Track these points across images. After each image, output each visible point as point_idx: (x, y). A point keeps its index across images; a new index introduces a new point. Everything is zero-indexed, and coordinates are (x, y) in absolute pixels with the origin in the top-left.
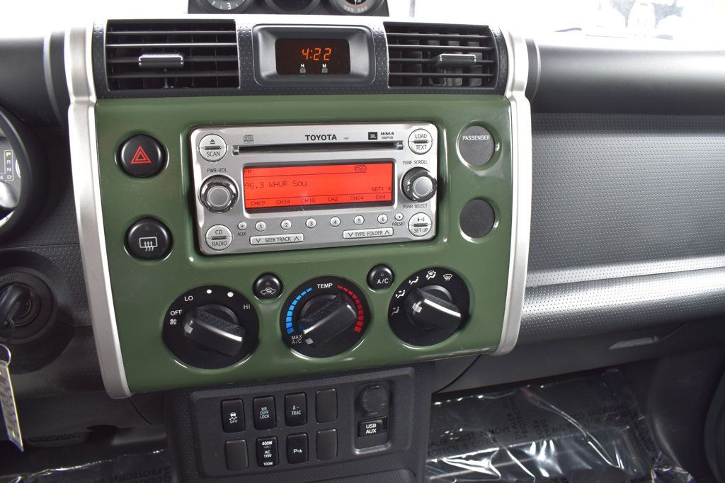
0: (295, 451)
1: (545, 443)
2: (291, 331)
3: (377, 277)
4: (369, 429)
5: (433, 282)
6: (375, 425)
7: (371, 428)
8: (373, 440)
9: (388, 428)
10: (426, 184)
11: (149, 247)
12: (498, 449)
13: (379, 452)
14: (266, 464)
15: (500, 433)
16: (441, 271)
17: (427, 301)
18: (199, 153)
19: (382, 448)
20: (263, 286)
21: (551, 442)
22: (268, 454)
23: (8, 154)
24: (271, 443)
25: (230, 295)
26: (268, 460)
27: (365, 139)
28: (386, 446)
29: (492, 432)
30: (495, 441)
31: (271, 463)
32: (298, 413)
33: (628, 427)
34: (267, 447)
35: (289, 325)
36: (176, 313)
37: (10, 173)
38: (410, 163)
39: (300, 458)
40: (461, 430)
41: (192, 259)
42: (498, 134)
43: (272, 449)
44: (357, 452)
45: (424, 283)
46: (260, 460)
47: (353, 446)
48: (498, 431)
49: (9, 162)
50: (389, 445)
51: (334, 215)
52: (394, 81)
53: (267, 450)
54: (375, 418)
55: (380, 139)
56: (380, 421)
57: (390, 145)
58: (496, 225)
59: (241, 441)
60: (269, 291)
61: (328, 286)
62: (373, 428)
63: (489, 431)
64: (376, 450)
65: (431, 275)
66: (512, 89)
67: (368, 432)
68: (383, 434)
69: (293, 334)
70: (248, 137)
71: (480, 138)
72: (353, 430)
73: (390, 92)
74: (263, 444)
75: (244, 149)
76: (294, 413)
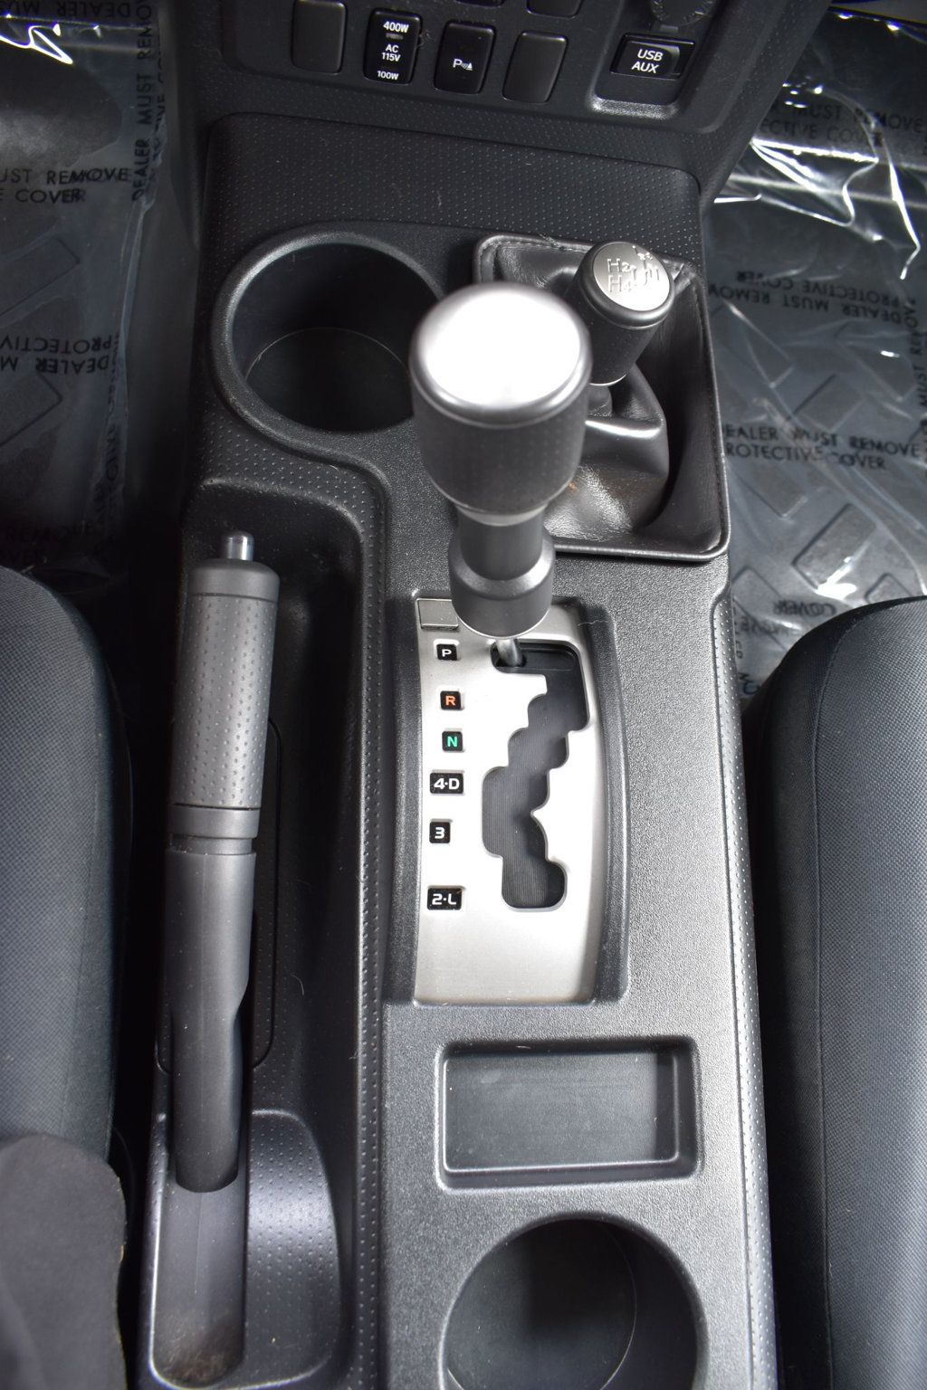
0: (457, 62)
4: (641, 61)
6: (659, 56)
7: (648, 60)
8: (640, 90)
9: (687, 68)
12: (876, 160)
13: (644, 119)
14: (382, 74)
15: (898, 127)
19: (654, 113)
22: (392, 54)
24: (404, 28)
26: (390, 66)
28: (665, 111)
29: (882, 120)
30: (878, 142)
31: (395, 76)
34: (393, 36)
39: (462, 82)
40: (818, 91)
43: (405, 43)
44: (598, 105)
46: (373, 62)
47: (592, 89)
48: (896, 121)
50: (673, 109)
53: (393, 42)
54: (666, 39)
56: (675, 50)
59: (333, 4)
62: (652, 61)
63: (877, 115)
64: (639, 114)
67: (637, 66)
68: (670, 80)
72: (606, 51)
74: (387, 25)
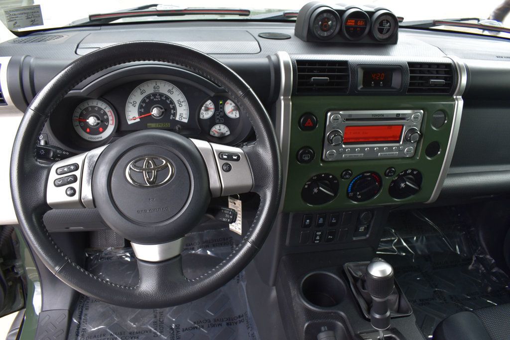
1: (421, 238)
2: (350, 191)
3: (389, 172)
4: (360, 229)
5: (409, 174)
7: (362, 229)
8: (364, 234)
9: (368, 229)
10: (417, 136)
11: (306, 158)
12: (397, 238)
14: (316, 242)
16: (413, 170)
17: (407, 183)
18: (330, 121)
19: (364, 238)
20: (345, 175)
21: (424, 237)
22: (318, 238)
23: (221, 102)
24: (320, 233)
25: (331, 177)
26: (317, 240)
27: (395, 117)
29: (395, 230)
30: (396, 234)
31: (318, 242)
32: (335, 221)
33: (464, 233)
34: (318, 235)
35: (350, 189)
36: (308, 183)
37: (222, 112)
38: (410, 126)
39: (330, 240)
41: (321, 165)
42: (448, 114)
43: (320, 236)
44: (354, 239)
45: (406, 174)
46: (314, 240)
47: (353, 236)
48: (398, 229)
49: (221, 106)
50: (367, 236)
51: (376, 146)
52: (410, 90)
54: (365, 224)
55: (400, 116)
56: (366, 226)
57: (403, 119)
58: (439, 153)
60: (347, 176)
61: (369, 174)
63: (393, 229)
64: (361, 239)
65: (409, 171)
66: (457, 95)
68: (365, 231)
69: (351, 192)
70: (350, 115)
71: (440, 116)
72: (354, 229)
73: (406, 95)
74: (317, 233)
75: (347, 120)
76: (333, 221)
